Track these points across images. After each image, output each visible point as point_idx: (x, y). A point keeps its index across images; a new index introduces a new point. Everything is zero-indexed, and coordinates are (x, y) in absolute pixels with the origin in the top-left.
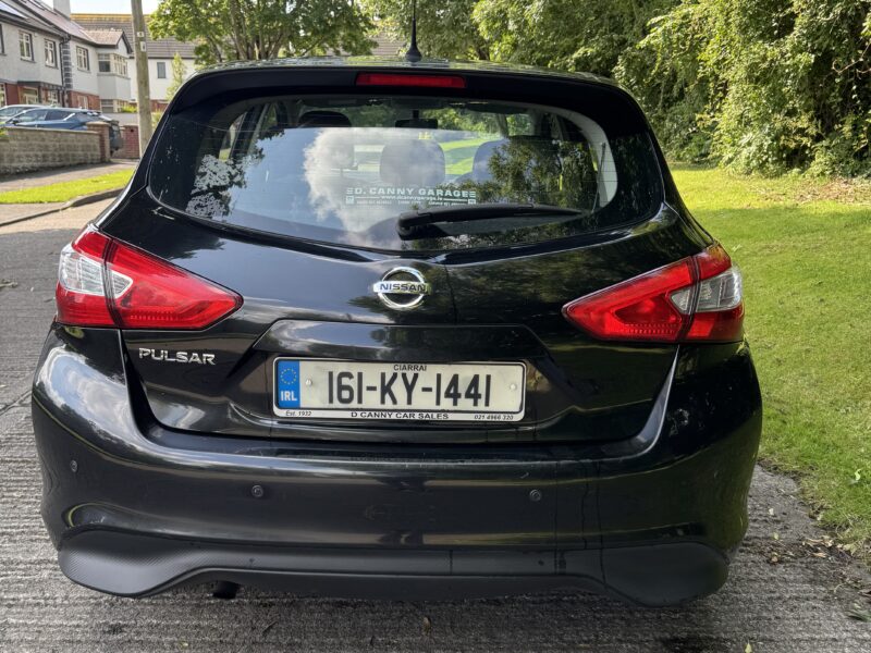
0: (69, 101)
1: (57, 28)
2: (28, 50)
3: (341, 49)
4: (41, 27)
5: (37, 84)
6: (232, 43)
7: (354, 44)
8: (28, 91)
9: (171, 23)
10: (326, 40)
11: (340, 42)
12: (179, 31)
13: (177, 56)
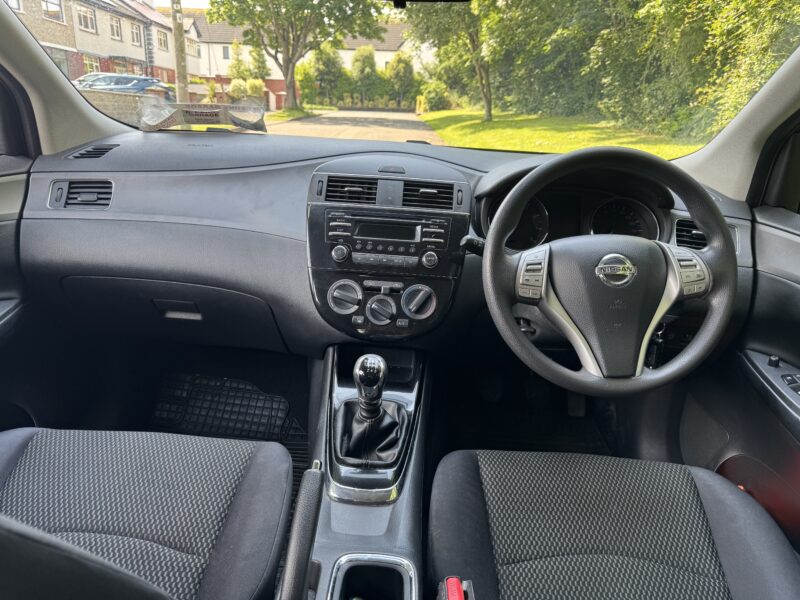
0: (152, 74)
1: (141, 14)
2: (117, 32)
3: (357, 34)
4: (128, 13)
5: (124, 59)
6: (273, 28)
7: (368, 30)
8: (118, 64)
9: (222, 9)
10: (345, 28)
11: (357, 28)
12: (230, 17)
13: (235, 41)
